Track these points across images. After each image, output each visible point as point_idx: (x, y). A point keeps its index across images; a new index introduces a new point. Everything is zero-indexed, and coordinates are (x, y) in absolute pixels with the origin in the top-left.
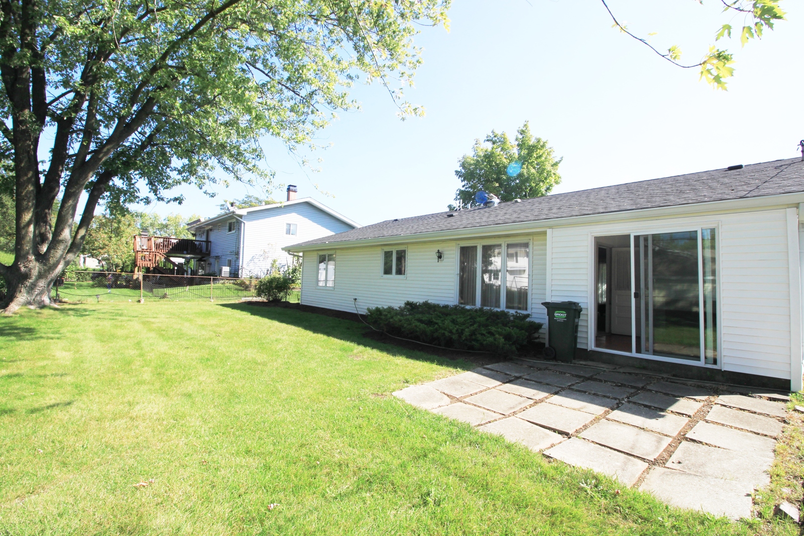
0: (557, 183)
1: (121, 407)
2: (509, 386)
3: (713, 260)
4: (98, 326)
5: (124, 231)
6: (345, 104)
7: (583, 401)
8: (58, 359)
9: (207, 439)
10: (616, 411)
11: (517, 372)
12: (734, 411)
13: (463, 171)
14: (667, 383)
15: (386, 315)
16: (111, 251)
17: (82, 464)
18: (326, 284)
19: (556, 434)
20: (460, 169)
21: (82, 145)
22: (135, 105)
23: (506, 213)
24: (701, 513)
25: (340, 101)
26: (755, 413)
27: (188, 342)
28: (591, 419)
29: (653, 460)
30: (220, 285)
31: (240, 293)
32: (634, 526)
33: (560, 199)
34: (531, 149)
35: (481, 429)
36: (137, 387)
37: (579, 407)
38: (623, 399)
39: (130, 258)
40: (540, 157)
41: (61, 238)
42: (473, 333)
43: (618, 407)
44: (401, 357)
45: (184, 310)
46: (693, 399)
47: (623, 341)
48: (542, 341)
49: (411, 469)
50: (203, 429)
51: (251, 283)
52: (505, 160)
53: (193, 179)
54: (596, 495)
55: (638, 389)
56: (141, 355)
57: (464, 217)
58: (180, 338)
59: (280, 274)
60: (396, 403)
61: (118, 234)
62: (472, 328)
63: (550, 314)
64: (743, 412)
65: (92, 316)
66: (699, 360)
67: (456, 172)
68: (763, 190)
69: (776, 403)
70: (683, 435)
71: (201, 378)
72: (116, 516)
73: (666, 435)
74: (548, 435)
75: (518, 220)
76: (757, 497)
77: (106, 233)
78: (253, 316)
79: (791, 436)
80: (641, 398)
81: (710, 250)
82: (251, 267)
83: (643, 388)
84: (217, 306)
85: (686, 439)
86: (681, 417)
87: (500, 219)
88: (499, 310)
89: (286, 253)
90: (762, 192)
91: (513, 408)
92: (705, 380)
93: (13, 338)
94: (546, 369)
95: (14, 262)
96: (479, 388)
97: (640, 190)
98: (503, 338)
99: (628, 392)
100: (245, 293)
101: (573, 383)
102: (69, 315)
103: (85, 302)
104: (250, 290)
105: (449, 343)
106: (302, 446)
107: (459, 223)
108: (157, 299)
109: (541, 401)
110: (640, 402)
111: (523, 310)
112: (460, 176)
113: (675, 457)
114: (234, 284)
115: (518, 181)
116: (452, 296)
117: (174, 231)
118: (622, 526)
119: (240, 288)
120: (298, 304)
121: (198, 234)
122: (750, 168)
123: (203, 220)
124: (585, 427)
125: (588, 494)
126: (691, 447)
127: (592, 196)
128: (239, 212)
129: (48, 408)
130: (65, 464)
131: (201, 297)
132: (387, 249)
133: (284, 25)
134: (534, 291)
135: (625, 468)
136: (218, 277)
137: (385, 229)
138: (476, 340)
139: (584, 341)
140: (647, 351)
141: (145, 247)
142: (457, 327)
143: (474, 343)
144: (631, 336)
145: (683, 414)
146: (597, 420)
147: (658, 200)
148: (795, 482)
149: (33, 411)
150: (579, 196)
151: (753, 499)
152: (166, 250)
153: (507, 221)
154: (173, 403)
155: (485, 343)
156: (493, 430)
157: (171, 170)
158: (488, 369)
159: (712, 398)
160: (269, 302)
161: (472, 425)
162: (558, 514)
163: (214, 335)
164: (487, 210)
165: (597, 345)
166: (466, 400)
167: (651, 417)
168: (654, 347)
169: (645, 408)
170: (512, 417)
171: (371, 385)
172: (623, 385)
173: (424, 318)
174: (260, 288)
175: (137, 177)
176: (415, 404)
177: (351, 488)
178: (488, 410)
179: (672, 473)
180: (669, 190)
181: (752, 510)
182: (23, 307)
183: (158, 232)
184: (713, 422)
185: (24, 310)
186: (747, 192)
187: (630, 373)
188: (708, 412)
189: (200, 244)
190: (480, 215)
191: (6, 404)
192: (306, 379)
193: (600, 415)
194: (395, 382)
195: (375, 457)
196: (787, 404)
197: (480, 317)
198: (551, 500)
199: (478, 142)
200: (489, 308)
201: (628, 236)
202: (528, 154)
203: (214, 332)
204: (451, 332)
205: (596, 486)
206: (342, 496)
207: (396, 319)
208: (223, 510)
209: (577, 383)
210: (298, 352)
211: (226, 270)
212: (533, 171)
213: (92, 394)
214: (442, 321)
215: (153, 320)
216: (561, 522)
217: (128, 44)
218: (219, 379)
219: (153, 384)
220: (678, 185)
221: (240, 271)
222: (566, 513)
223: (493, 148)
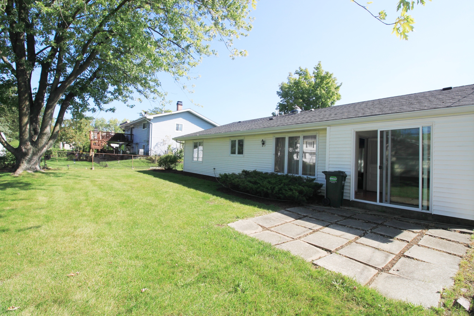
0: (338, 99)
1: (69, 229)
2: (299, 221)
3: (429, 147)
4: (65, 182)
5: (83, 128)
6: (208, 52)
7: (343, 231)
8: (39, 201)
9: (115, 249)
10: (362, 238)
11: (305, 213)
12: (437, 239)
13: (281, 92)
14: (397, 221)
15: (230, 178)
16: (76, 140)
17: (40, 262)
18: (198, 160)
19: (324, 251)
20: (279, 90)
21: (55, 78)
22: (85, 54)
23: (303, 117)
24: (406, 303)
25: (205, 50)
26: (450, 241)
27: (114, 193)
28: (346, 242)
29: (381, 269)
30: (138, 160)
31: (149, 165)
32: (363, 309)
33: (337, 108)
34: (323, 79)
35: (277, 247)
36: (80, 218)
37: (340, 235)
38: (368, 231)
39: (88, 144)
40: (328, 83)
41: (45, 132)
42: (280, 189)
43: (364, 235)
44: (237, 203)
45: (116, 174)
46: (412, 231)
47: (372, 195)
48: (323, 194)
49: (231, 270)
50: (113, 243)
51: (156, 159)
52: (306, 86)
53: (120, 97)
54: (342, 289)
55: (378, 224)
56: (87, 200)
57: (279, 120)
58: (110, 190)
59: (172, 154)
60: (229, 230)
61: (80, 130)
62: (280, 186)
63: (327, 178)
64: (442, 240)
65: (63, 177)
66: (418, 208)
67: (278, 92)
68: (462, 102)
69: (464, 235)
70: (402, 254)
71: (118, 214)
72: (53, 293)
73: (392, 253)
74: (318, 251)
75: (310, 121)
76: (444, 294)
77: (73, 129)
78: (155, 178)
79: (471, 256)
80: (380, 230)
81: (427, 140)
82: (156, 149)
83: (381, 224)
84: (135, 172)
85: (404, 256)
86: (403, 243)
87: (299, 121)
88: (297, 175)
89: (175, 141)
90: (462, 103)
91: (300, 234)
92: (421, 220)
93: (17, 189)
94: (323, 211)
95: (19, 145)
96: (281, 222)
97: (387, 103)
98: (298, 193)
99: (372, 226)
100: (152, 164)
101: (338, 220)
102: (50, 176)
103: (61, 169)
104: (155, 163)
105: (266, 195)
106: (169, 254)
107: (275, 123)
108: (102, 167)
109: (317, 230)
110: (378, 232)
111: (312, 175)
112: (279, 95)
113: (395, 267)
114: (146, 159)
115: (314, 98)
116: (270, 167)
117: (113, 128)
118: (355, 309)
119: (150, 162)
120: (182, 171)
121: (126, 130)
122: (457, 89)
123: (128, 122)
124: (342, 247)
125: (336, 288)
126: (406, 261)
127: (357, 107)
128: (149, 117)
129: (28, 229)
130: (31, 262)
131: (127, 166)
132: (233, 139)
133: (170, 5)
134: (319, 165)
135: (363, 273)
136: (137, 155)
137: (232, 127)
138: (282, 194)
139: (348, 195)
140: (386, 201)
141: (96, 138)
142: (271, 185)
143: (280, 195)
144: (376, 192)
145: (404, 241)
146: (350, 243)
147: (396, 109)
148: (470, 285)
149: (19, 231)
150: (349, 107)
151: (441, 295)
152: (108, 139)
153: (303, 122)
154: (99, 228)
155: (287, 195)
156: (284, 248)
157: (107, 93)
158: (288, 211)
159: (424, 231)
160: (166, 169)
161: (272, 244)
162: (316, 301)
163: (130, 188)
164: (293, 115)
165: (356, 198)
166: (272, 229)
167: (384, 242)
168: (390, 199)
169: (381, 236)
170: (298, 240)
171: (216, 219)
172: (369, 222)
173: (252, 180)
174: (160, 161)
175: (88, 96)
176: (240, 231)
177: (193, 280)
178: (284, 235)
179: (392, 277)
180: (404, 103)
181: (439, 302)
182: (24, 172)
183: (105, 129)
184: (422, 246)
185: (25, 173)
186: (452, 104)
187: (375, 215)
188: (421, 239)
189: (127, 136)
190: (289, 119)
191: (5, 227)
192: (179, 215)
193: (353, 240)
194: (231, 218)
195: (210, 262)
196: (471, 236)
197: (285, 179)
198: (313, 291)
199: (291, 74)
200: (291, 174)
201: (376, 131)
202: (321, 82)
203: (131, 187)
204: (267, 188)
205: (342, 284)
206: (187, 285)
207: (236, 181)
208: (115, 291)
209: (341, 220)
210: (177, 199)
211: (141, 151)
212: (323, 92)
213: (55, 222)
214: (263, 182)
215: (97, 179)
216: (317, 306)
217: (81, 18)
218: (128, 214)
219: (90, 217)
220: (410, 99)
221: (150, 152)
222: (320, 300)
223: (299, 78)
